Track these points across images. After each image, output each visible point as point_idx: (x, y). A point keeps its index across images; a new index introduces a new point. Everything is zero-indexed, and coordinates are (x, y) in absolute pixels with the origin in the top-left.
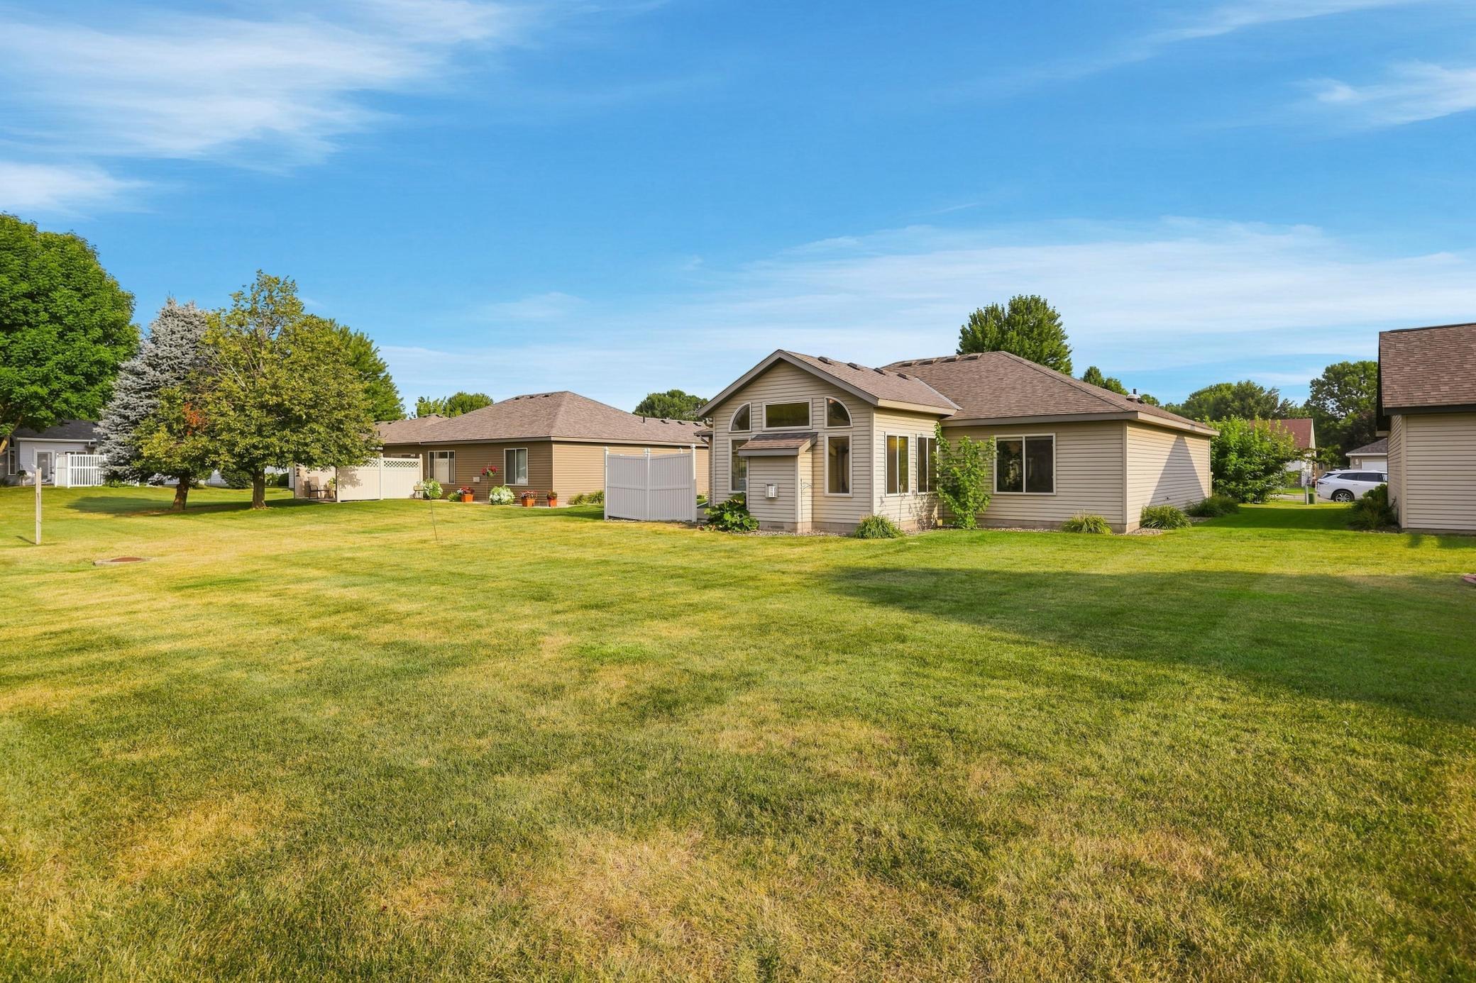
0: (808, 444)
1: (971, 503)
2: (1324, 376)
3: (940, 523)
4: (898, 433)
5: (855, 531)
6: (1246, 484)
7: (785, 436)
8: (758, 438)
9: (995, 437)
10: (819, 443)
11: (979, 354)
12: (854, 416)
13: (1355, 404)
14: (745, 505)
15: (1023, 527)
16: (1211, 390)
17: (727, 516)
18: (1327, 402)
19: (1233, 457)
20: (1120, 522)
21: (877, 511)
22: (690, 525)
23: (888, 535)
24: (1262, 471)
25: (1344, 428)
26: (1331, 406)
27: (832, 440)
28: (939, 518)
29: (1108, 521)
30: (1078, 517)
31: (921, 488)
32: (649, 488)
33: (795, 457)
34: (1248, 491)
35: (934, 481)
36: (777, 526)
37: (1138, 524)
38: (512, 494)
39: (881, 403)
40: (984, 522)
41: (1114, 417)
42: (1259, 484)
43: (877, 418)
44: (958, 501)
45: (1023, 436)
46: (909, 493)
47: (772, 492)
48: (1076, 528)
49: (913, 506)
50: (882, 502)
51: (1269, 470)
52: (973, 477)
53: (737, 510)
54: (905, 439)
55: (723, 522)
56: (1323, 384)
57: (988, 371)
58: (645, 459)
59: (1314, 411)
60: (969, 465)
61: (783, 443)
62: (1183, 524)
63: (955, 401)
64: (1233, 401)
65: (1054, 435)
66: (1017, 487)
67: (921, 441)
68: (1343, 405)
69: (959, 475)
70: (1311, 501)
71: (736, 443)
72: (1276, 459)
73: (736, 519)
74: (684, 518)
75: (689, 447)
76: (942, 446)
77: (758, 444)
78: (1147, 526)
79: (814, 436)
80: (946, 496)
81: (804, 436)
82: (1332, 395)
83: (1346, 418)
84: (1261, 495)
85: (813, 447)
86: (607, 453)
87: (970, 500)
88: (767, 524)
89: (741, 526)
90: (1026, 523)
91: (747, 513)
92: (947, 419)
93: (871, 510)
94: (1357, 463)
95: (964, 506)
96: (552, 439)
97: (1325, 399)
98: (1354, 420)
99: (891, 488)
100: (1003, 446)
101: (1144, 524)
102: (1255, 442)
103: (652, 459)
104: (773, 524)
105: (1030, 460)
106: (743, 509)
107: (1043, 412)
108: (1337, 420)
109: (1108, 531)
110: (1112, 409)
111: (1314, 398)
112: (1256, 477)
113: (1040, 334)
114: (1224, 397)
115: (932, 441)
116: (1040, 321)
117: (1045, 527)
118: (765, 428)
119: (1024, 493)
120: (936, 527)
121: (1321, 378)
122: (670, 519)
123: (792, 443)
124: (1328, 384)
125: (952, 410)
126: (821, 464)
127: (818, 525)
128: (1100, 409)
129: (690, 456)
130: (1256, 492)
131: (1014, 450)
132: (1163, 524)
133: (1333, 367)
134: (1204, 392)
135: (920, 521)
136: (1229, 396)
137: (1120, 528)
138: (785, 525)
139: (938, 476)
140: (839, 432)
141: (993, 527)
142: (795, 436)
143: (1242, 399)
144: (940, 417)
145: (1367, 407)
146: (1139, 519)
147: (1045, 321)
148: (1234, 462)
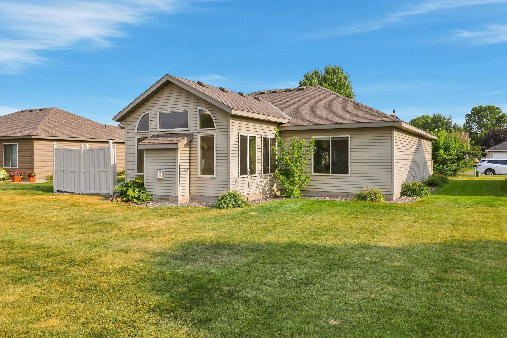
0: (185, 141)
1: (297, 181)
2: (472, 112)
3: (278, 193)
4: (248, 134)
5: (215, 203)
6: (448, 166)
7: (171, 135)
8: (154, 136)
9: (313, 137)
10: (194, 140)
11: (305, 87)
12: (217, 121)
13: (485, 126)
14: (143, 184)
15: (330, 196)
16: (419, 118)
17: (130, 192)
18: (473, 125)
19: (441, 151)
20: (390, 193)
21: (233, 188)
22: (107, 197)
23: (237, 205)
24: (455, 159)
25: (481, 137)
26: (475, 127)
27: (203, 139)
28: (277, 191)
29: (382, 193)
30: (364, 190)
31: (265, 171)
32: (82, 171)
33: (176, 150)
34: (448, 170)
35: (274, 167)
36: (164, 199)
37: (400, 194)
38: (6, 173)
39: (234, 112)
40: (306, 193)
41: (387, 125)
42: (455, 166)
43: (232, 122)
44: (288, 179)
45: (329, 137)
46: (257, 174)
47: (160, 175)
48: (362, 197)
49: (259, 183)
50: (237, 181)
51: (459, 159)
52: (298, 164)
53: (138, 187)
54: (253, 139)
55: (127, 195)
56: (471, 116)
57: (310, 97)
58: (80, 151)
59: (467, 128)
60: (296, 156)
61: (168, 140)
62: (426, 194)
63: (289, 114)
64: (431, 124)
65: (349, 136)
66: (326, 170)
67: (265, 140)
68: (480, 127)
69: (289, 162)
70: (477, 175)
71: (140, 140)
72: (463, 152)
73: (136, 194)
74: (105, 192)
75: (108, 142)
76: (279, 143)
77: (152, 141)
78: (405, 195)
79: (190, 136)
80: (281, 177)
81: (183, 135)
82: (475, 121)
83: (482, 133)
84: (454, 172)
85: (190, 143)
86: (55, 146)
87: (296, 179)
88: (158, 197)
89: (138, 198)
90: (331, 194)
91: (144, 189)
92: (282, 125)
93: (228, 188)
94: (490, 155)
95: (293, 183)
96: (33, 137)
97: (472, 123)
98: (485, 134)
99: (243, 171)
100: (318, 144)
101: (403, 194)
102: (453, 143)
103: (84, 151)
104: (162, 197)
105: (335, 152)
106: (141, 186)
107: (342, 121)
108: (477, 134)
109: (383, 200)
110: (386, 120)
111: (467, 123)
112: (453, 163)
113: (340, 86)
114: (427, 122)
115: (273, 140)
116: (340, 79)
117: (343, 196)
118: (159, 130)
119: (330, 174)
120: (276, 197)
121: (470, 113)
122: (95, 192)
123: (174, 140)
124: (474, 116)
125: (286, 120)
126: (195, 155)
127: (193, 198)
128: (378, 120)
129: (108, 149)
130: (452, 171)
131: (325, 146)
132: (414, 194)
133: (476, 108)
134: (417, 119)
135: (264, 193)
136: (430, 121)
137: (389, 197)
138: (169, 198)
139: (277, 163)
140: (208, 132)
141: (311, 197)
142: (178, 135)
143: (436, 123)
144: (279, 124)
145: (490, 127)
146: (400, 191)
147: (343, 79)
148: (442, 154)
